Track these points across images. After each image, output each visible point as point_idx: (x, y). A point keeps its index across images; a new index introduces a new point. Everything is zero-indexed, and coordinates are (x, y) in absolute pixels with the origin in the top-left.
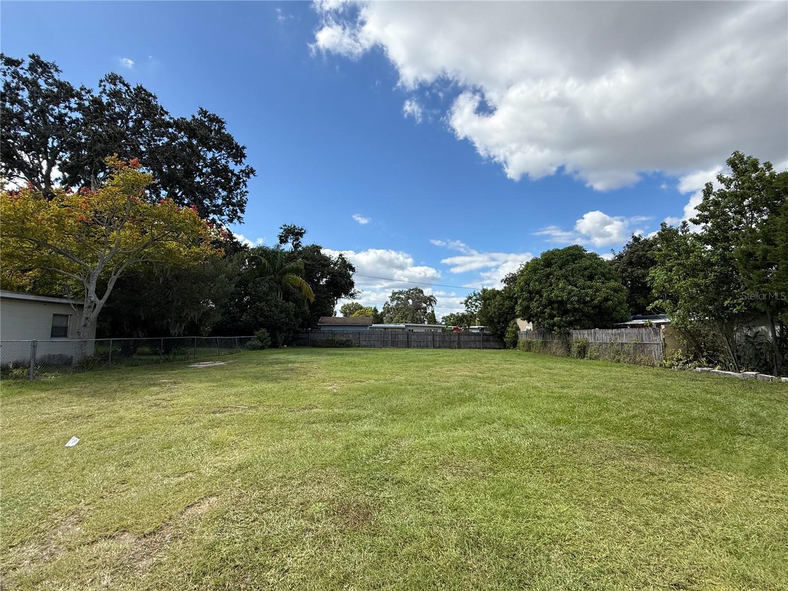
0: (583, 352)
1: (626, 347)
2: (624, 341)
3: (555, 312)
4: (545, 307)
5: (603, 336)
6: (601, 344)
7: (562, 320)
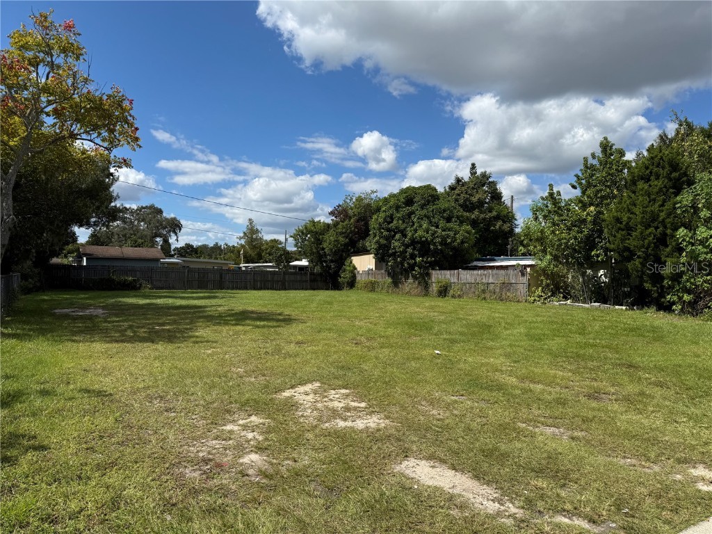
0: (444, 292)
1: (492, 287)
2: (490, 282)
3: (416, 253)
4: (407, 246)
5: (466, 276)
6: (465, 284)
7: (423, 261)
